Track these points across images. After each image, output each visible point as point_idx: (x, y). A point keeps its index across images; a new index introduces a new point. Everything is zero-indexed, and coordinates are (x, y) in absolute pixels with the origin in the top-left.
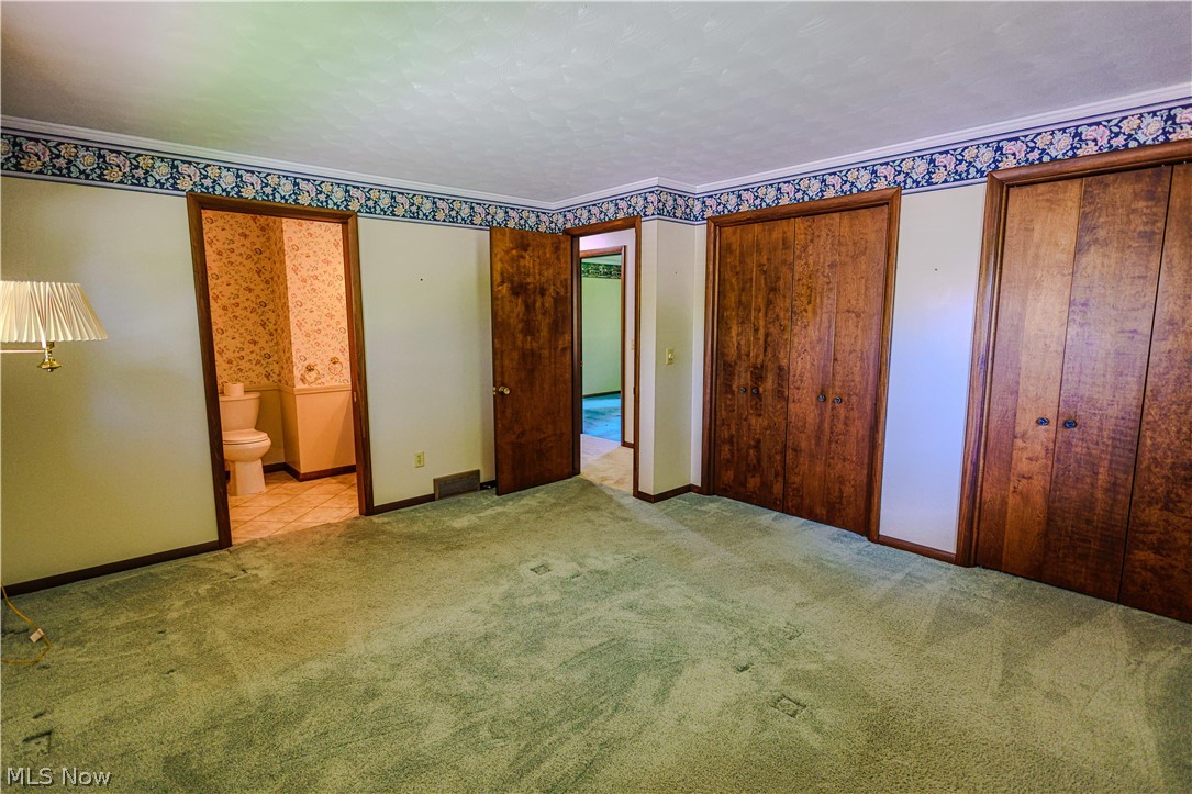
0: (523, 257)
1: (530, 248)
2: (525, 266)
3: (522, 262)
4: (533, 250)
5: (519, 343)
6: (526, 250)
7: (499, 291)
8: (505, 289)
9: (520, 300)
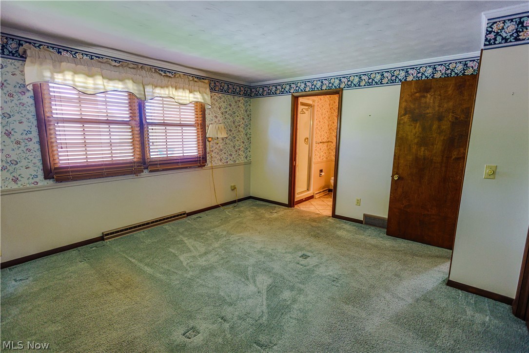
0: (425, 97)
1: (432, 90)
2: (426, 103)
3: (423, 100)
4: (435, 92)
5: (414, 151)
6: (427, 92)
7: (402, 119)
8: (406, 118)
9: (418, 125)
